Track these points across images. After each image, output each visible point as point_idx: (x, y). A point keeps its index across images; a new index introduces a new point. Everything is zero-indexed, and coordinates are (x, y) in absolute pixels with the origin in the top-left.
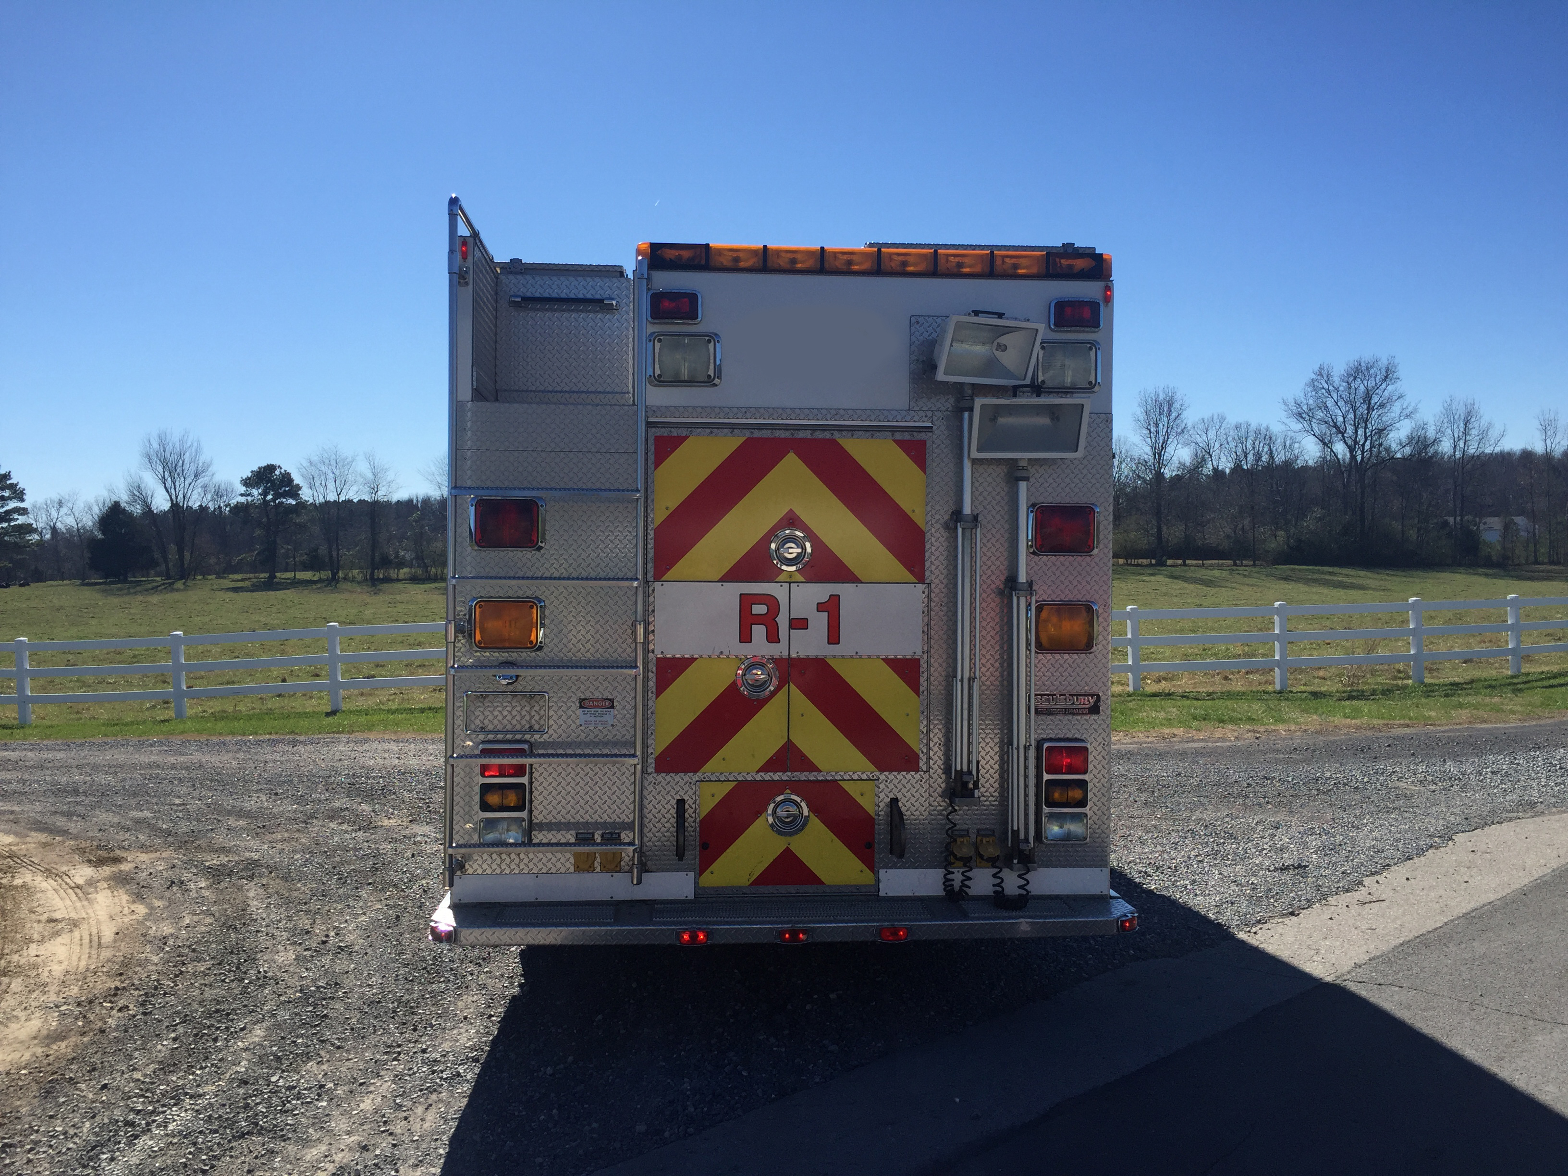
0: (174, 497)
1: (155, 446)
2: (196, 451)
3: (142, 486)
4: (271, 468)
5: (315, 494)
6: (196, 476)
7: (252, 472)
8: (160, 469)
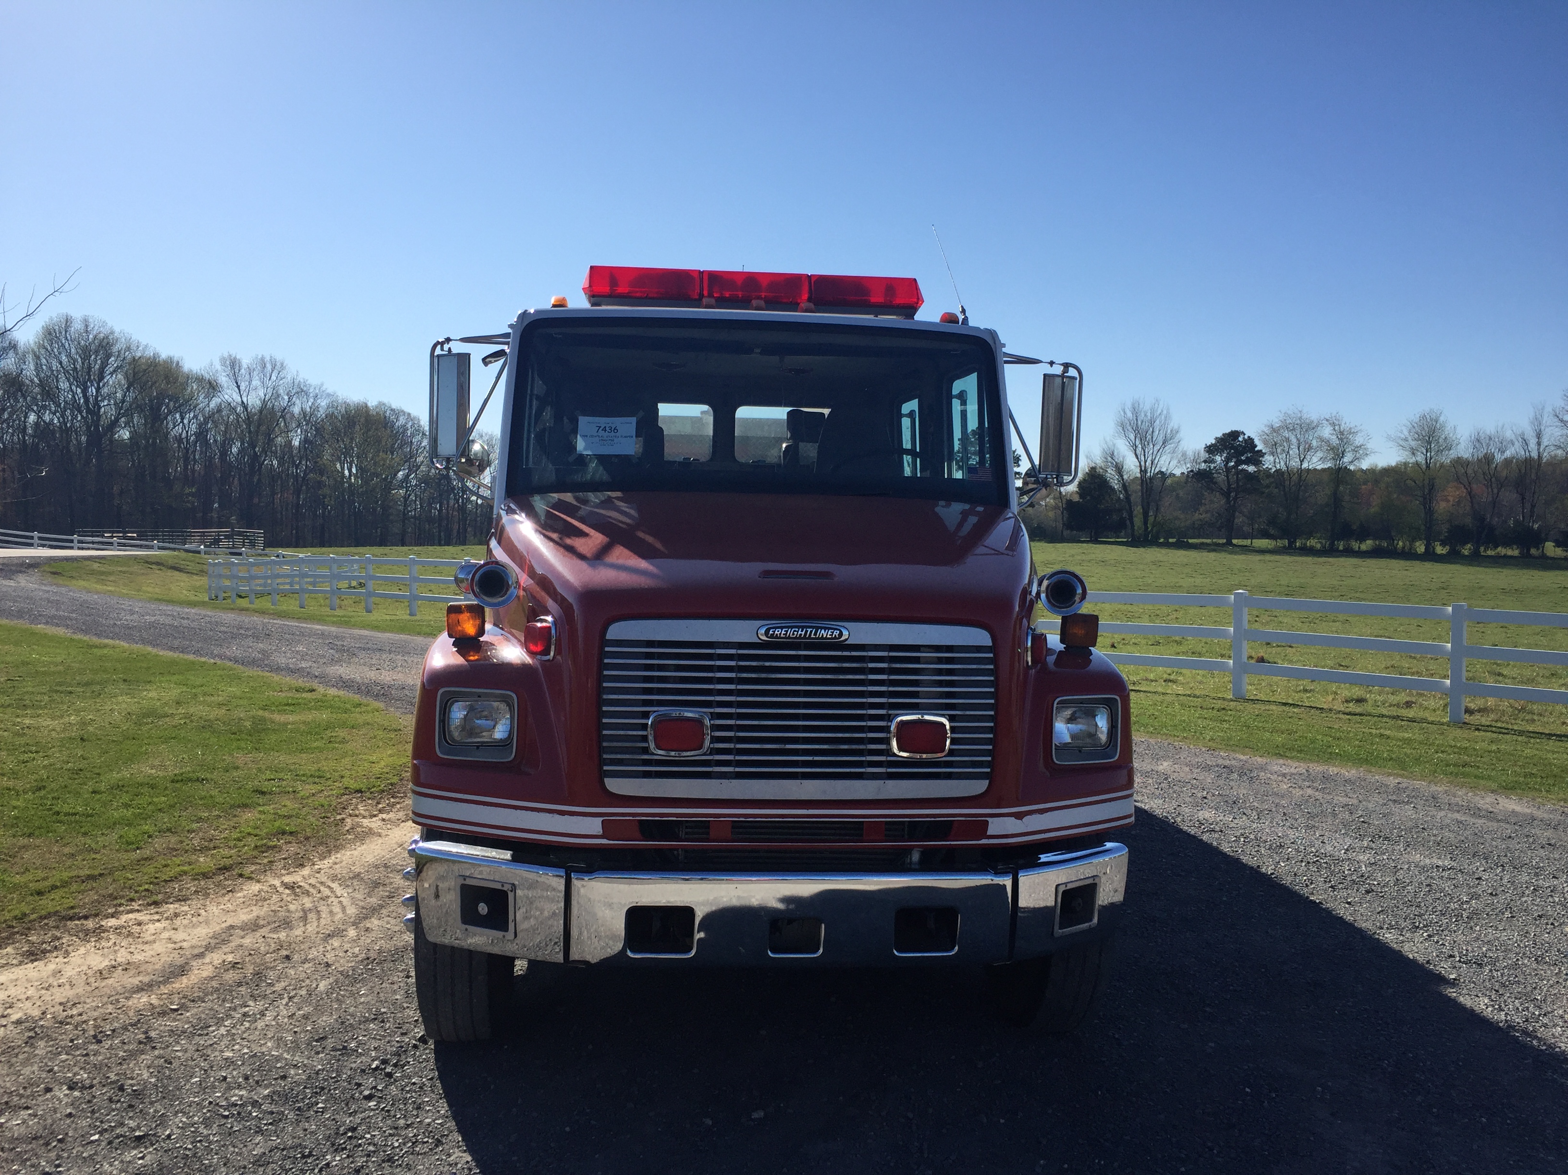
0: (1143, 463)
1: (1129, 414)
2: (1166, 417)
3: (1115, 454)
4: (1235, 435)
5: (1277, 460)
6: (1164, 442)
7: (1216, 438)
8: (1132, 437)
